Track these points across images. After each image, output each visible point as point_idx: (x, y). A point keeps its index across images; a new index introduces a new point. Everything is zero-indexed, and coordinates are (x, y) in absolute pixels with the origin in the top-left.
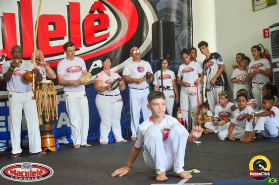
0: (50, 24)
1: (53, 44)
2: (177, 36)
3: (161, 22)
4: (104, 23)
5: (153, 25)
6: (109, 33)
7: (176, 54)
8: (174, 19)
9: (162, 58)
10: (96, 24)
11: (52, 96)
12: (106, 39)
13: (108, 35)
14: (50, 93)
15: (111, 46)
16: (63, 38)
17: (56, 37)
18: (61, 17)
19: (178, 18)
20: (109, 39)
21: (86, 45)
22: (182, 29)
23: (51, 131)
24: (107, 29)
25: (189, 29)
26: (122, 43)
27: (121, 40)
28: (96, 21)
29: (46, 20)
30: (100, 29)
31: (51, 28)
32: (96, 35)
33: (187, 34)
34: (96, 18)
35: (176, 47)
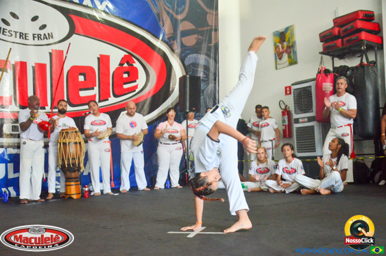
0: (81, 74)
1: (83, 94)
2: (204, 90)
3: (188, 76)
4: (133, 75)
5: (180, 79)
6: (137, 85)
7: (202, 108)
8: (201, 74)
9: (188, 111)
10: (125, 76)
11: (80, 143)
12: (135, 91)
13: (136, 87)
14: (77, 140)
15: (139, 98)
16: (93, 89)
17: (87, 87)
18: (91, 69)
19: (205, 73)
20: (137, 91)
21: (115, 96)
22: (208, 84)
23: (77, 178)
24: (135, 81)
25: (215, 84)
26: (151, 95)
27: (149, 93)
28: (125, 73)
29: (76, 70)
30: (129, 81)
31: (81, 78)
32: (125, 86)
33: (213, 88)
34: (125, 70)
35: (202, 101)
